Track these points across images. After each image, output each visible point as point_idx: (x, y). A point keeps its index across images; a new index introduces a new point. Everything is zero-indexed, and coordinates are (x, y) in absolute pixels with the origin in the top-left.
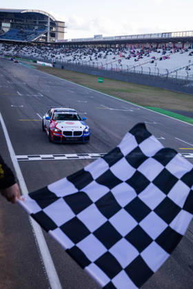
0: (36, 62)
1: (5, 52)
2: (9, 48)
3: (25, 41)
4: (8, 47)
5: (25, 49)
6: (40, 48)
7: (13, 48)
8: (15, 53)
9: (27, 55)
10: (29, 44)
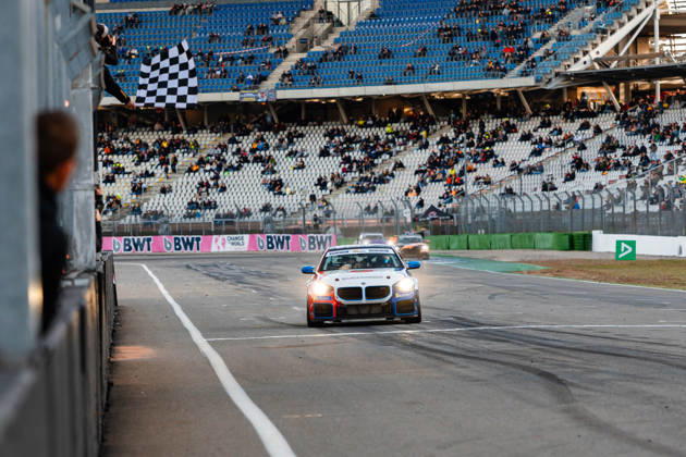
0: (586, 243)
1: (346, 203)
2: (384, 164)
3: (514, 81)
4: (373, 149)
5: (513, 150)
6: (647, 126)
7: (415, 158)
8: (433, 194)
9: (530, 198)
10: (554, 103)
